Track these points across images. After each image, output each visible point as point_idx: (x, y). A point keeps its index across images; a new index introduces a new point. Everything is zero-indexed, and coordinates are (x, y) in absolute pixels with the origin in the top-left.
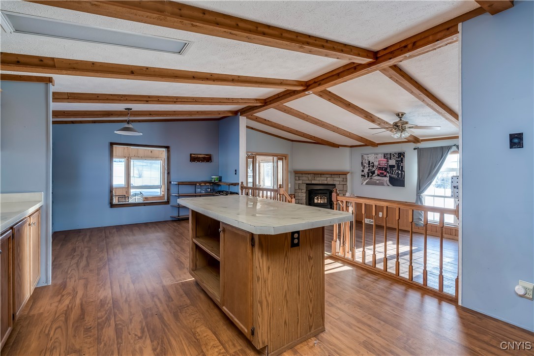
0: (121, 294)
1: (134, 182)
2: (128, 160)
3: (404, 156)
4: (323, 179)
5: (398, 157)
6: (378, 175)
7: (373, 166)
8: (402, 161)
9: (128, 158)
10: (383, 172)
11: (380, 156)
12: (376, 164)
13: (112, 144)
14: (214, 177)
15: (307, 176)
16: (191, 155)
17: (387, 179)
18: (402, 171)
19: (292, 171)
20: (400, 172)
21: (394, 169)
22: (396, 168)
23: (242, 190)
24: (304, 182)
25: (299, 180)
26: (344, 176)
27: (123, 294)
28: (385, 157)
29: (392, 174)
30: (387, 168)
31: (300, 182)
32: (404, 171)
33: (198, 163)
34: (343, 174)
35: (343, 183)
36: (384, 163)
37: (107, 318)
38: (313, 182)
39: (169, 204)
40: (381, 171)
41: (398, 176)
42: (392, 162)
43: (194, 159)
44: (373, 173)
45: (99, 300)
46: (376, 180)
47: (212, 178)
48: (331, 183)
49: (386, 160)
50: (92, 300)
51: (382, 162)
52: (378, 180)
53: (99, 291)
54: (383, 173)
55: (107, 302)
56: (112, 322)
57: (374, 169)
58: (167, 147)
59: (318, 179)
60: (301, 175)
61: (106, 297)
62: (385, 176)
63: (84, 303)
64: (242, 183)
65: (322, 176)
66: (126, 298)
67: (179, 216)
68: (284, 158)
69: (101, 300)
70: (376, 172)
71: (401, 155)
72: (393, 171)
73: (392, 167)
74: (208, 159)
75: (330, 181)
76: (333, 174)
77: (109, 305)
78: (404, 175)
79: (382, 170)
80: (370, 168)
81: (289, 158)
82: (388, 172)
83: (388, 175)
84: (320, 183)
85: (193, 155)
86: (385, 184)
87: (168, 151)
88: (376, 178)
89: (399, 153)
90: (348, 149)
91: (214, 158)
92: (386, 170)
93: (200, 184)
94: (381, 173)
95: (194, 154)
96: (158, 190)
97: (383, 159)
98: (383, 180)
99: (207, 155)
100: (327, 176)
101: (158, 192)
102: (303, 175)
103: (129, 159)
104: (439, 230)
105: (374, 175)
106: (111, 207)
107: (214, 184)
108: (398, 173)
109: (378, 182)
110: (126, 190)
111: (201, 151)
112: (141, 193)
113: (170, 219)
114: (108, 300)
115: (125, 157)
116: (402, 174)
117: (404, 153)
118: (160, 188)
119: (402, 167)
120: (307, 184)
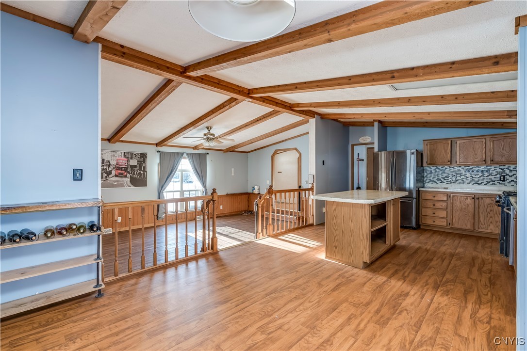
0: (426, 291)
3: (146, 157)
5: (141, 158)
6: (116, 176)
7: (109, 166)
8: (144, 161)
10: (123, 172)
11: (118, 154)
12: (113, 163)
17: (128, 180)
18: (145, 171)
20: (142, 172)
21: (136, 169)
22: (138, 168)
27: (425, 290)
28: (125, 156)
29: (134, 174)
30: (127, 168)
32: (146, 172)
36: (123, 162)
37: (448, 282)
40: (120, 172)
41: (140, 176)
42: (134, 162)
44: (109, 173)
45: (449, 296)
46: (113, 181)
49: (126, 159)
50: (455, 300)
51: (121, 161)
52: (115, 181)
53: (446, 305)
54: (122, 174)
55: (442, 292)
56: (444, 279)
57: (110, 169)
61: (442, 296)
62: (126, 176)
63: (464, 302)
66: (425, 286)
69: (447, 295)
70: (114, 173)
71: (143, 156)
72: (135, 171)
73: (133, 167)
77: (442, 289)
78: (146, 175)
79: (122, 170)
80: (105, 167)
82: (129, 173)
83: (129, 175)
86: (125, 185)
88: (112, 179)
89: (141, 154)
92: (126, 170)
94: (120, 174)
97: (122, 158)
98: (123, 181)
104: (174, 218)
105: (110, 176)
108: (139, 173)
109: (115, 183)
114: (441, 293)
116: (144, 174)
117: (146, 154)
119: (144, 168)
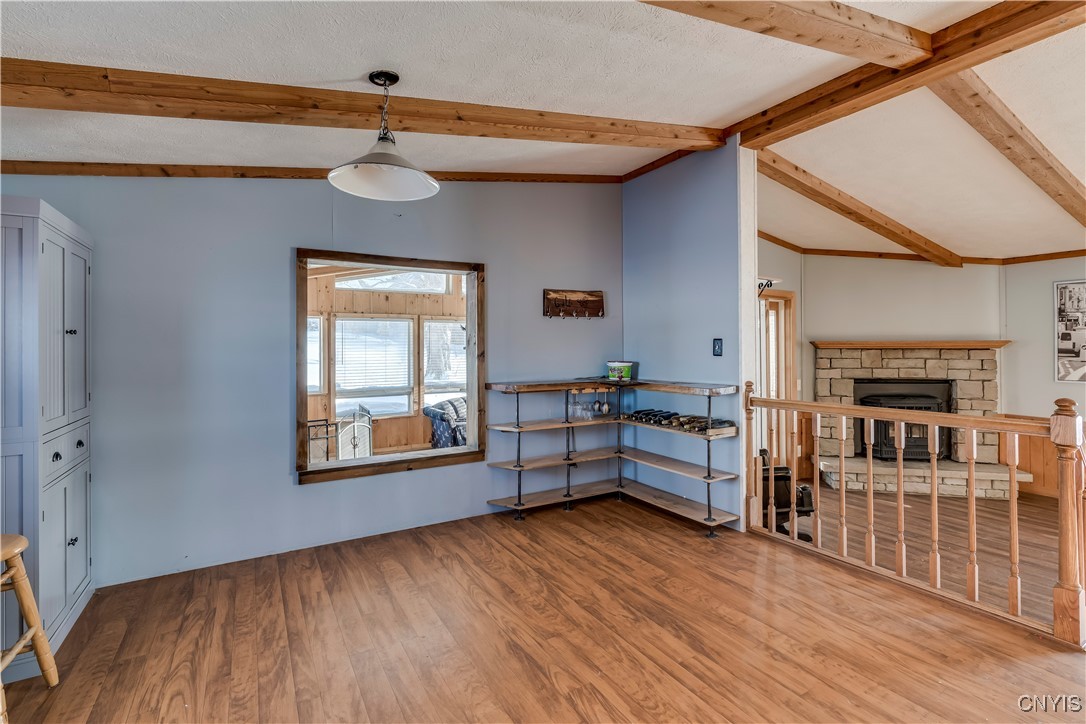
1: (344, 379)
2: (328, 320)
4: (911, 363)
9: (329, 314)
13: (303, 254)
14: (616, 365)
15: (856, 354)
16: (546, 292)
19: (806, 342)
23: (749, 412)
24: (847, 374)
25: (831, 368)
26: (984, 355)
31: (835, 374)
33: (568, 319)
34: (980, 349)
35: (982, 376)
38: (879, 374)
39: (483, 459)
43: (555, 306)
47: (612, 370)
48: (941, 375)
58: (477, 268)
59: (894, 363)
60: (837, 354)
64: (749, 385)
65: (908, 354)
67: (520, 504)
68: (781, 303)
74: (593, 306)
75: (936, 370)
76: (942, 349)
81: (796, 302)
84: (903, 375)
85: (553, 295)
87: (482, 281)
90: (993, 269)
91: (610, 304)
93: (580, 390)
95: (555, 291)
96: (404, 399)
99: (591, 293)
100: (926, 354)
101: (402, 405)
102: (846, 354)
103: (332, 319)
106: (301, 482)
107: (621, 387)
110: (325, 401)
111: (574, 281)
112: (362, 409)
113: (485, 510)
115: (322, 314)
118: (409, 394)
120: (857, 381)
